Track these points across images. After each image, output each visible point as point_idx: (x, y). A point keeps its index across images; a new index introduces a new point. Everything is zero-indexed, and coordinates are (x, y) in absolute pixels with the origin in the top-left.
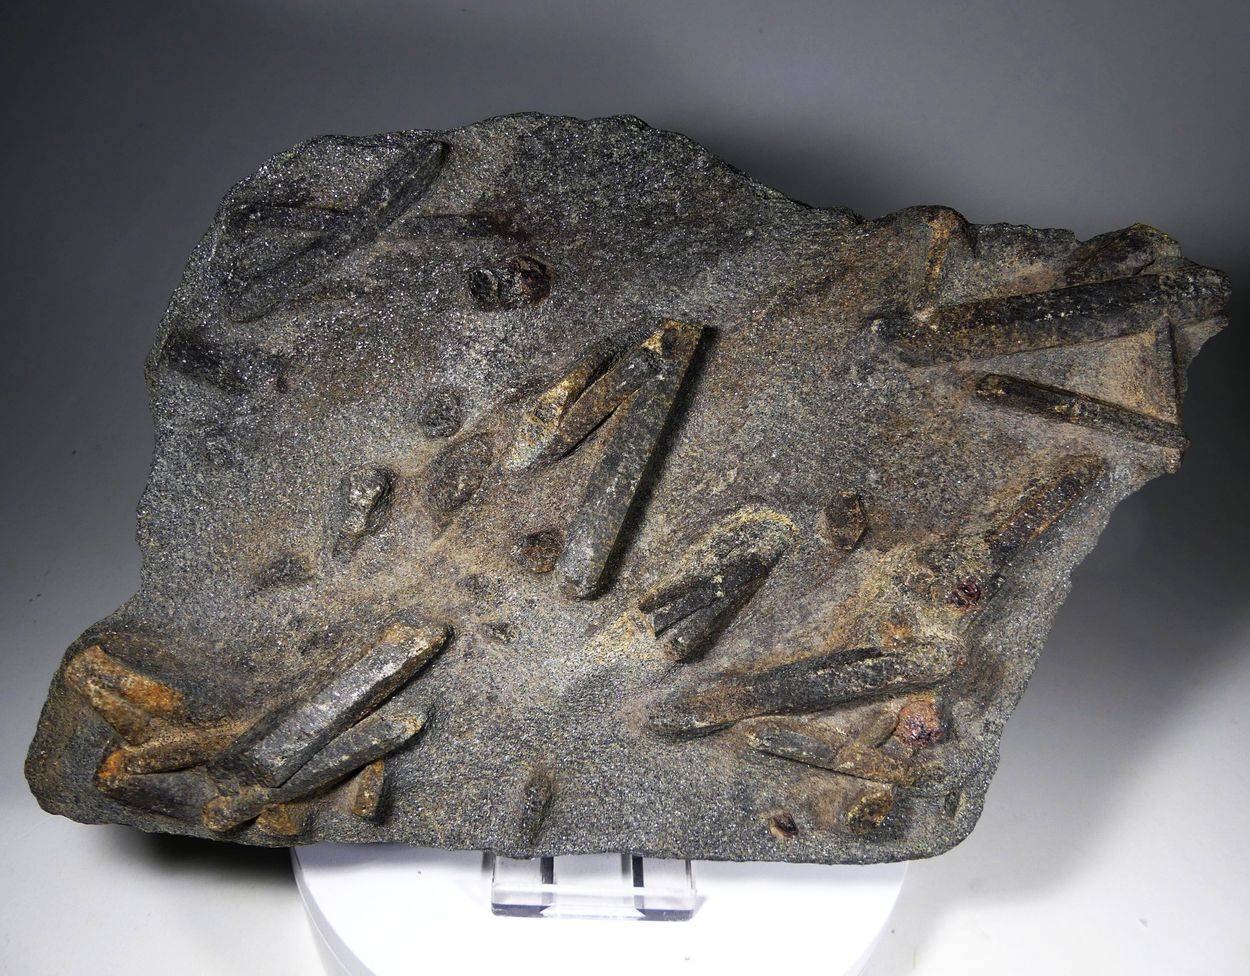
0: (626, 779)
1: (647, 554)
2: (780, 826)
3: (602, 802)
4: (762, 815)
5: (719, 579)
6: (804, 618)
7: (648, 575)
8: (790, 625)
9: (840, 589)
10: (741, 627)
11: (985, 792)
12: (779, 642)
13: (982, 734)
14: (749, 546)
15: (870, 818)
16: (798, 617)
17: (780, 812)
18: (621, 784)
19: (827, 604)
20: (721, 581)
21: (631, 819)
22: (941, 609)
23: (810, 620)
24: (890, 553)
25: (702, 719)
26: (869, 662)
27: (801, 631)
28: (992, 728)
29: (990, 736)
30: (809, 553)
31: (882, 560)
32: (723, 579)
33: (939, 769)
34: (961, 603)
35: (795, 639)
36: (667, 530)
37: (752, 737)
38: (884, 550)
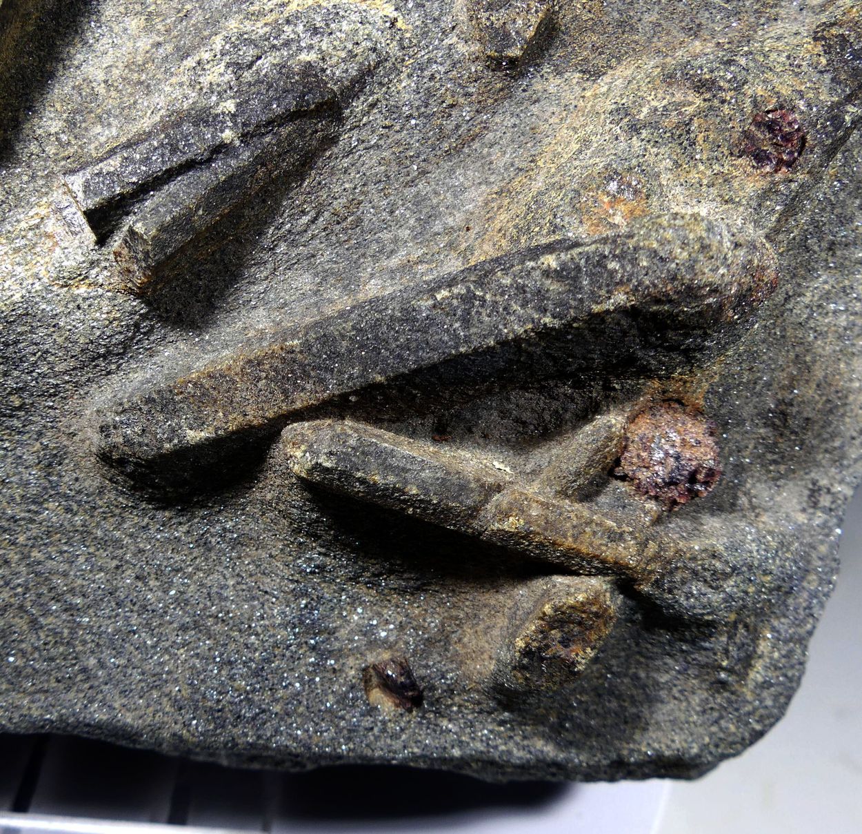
0: (79, 582)
1: (101, 90)
2: (388, 685)
3: (34, 624)
4: (351, 661)
5: (230, 106)
6: (425, 222)
7: (98, 129)
8: (395, 240)
9: (500, 159)
10: (292, 239)
11: (810, 633)
12: (372, 276)
13: (804, 510)
14: (300, 49)
15: (562, 653)
16: (412, 221)
17: (386, 656)
18: (72, 591)
19: (472, 193)
20: (233, 109)
21: (92, 662)
22: (717, 167)
23: (438, 227)
24: (607, 79)
25: (200, 424)
26: (551, 261)
27: (420, 252)
28: (825, 501)
29: (820, 518)
30: (432, 78)
31: (588, 94)
32: (238, 105)
33: (714, 556)
34: (760, 158)
35: (406, 267)
36: (144, 43)
37: (299, 454)
38: (594, 74)
